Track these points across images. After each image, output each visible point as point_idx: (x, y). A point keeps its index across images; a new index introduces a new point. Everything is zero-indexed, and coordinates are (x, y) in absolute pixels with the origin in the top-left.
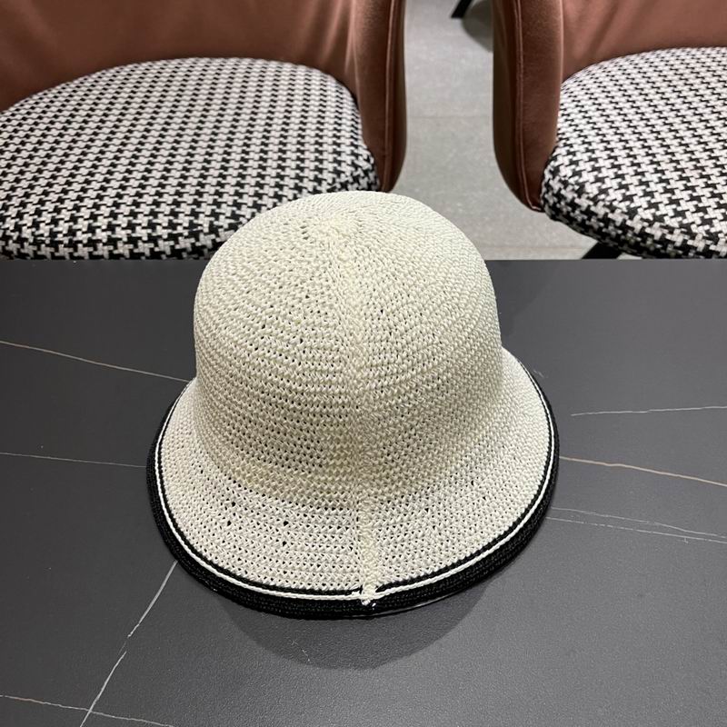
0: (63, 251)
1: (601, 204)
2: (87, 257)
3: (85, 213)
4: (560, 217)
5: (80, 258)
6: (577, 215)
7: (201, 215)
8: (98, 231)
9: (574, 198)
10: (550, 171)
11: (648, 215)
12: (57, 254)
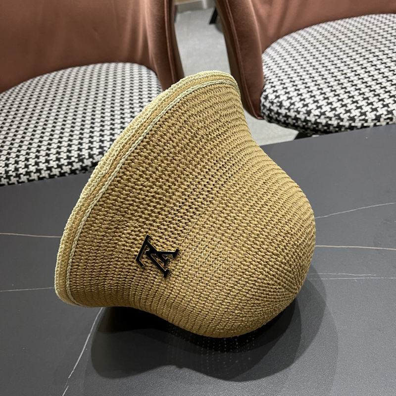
0: (13, 180)
1: (292, 111)
2: (26, 181)
3: (22, 158)
4: (273, 121)
5: (23, 182)
6: (281, 118)
7: (83, 150)
8: (30, 166)
9: (278, 110)
10: (264, 98)
11: (317, 112)
12: (10, 182)
